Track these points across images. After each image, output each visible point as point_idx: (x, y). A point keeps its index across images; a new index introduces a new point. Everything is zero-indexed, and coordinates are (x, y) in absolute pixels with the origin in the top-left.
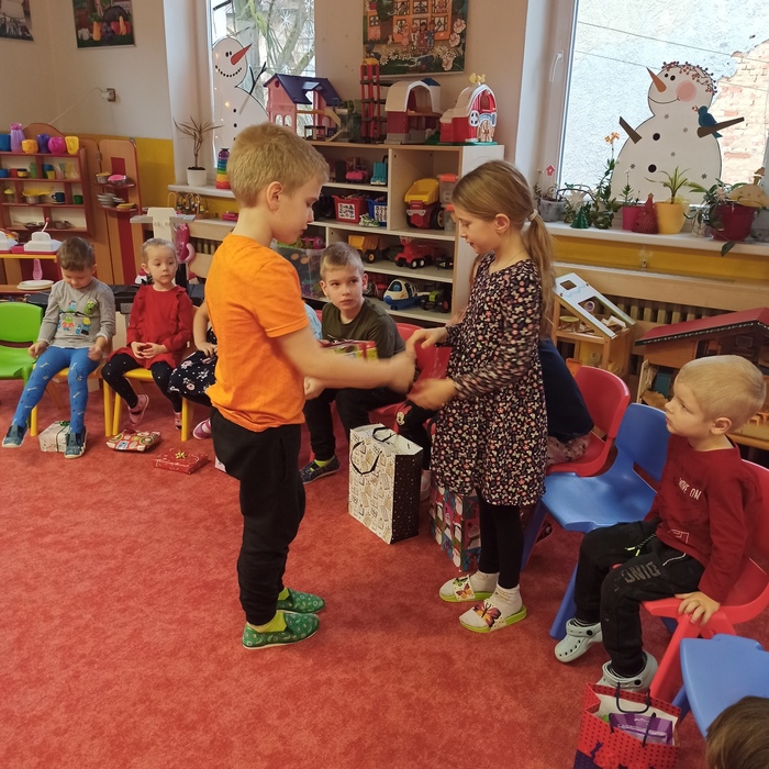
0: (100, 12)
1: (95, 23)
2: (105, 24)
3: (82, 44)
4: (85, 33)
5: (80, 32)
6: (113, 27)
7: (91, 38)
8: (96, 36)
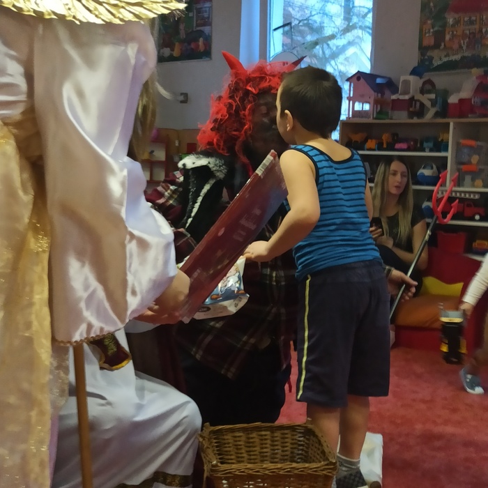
0: (182, 35)
1: (177, 44)
2: (186, 44)
3: (162, 59)
4: (167, 52)
5: (162, 51)
6: (193, 46)
7: (171, 55)
8: (176, 53)
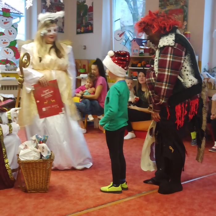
0: (84, 24)
1: (82, 27)
2: (85, 27)
3: (78, 33)
5: (77, 30)
7: (81, 32)
